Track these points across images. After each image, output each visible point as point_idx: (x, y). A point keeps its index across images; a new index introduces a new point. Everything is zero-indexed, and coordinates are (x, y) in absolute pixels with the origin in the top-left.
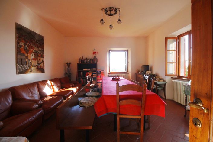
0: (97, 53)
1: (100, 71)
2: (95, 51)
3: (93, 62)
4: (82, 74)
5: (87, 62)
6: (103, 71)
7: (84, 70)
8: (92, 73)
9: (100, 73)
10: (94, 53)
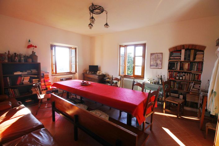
0: (36, 47)
1: (44, 74)
2: (31, 43)
3: (32, 60)
4: (9, 81)
5: (20, 61)
6: (47, 74)
7: (15, 73)
8: (30, 77)
9: (43, 77)
10: (30, 46)
